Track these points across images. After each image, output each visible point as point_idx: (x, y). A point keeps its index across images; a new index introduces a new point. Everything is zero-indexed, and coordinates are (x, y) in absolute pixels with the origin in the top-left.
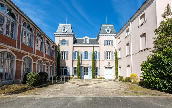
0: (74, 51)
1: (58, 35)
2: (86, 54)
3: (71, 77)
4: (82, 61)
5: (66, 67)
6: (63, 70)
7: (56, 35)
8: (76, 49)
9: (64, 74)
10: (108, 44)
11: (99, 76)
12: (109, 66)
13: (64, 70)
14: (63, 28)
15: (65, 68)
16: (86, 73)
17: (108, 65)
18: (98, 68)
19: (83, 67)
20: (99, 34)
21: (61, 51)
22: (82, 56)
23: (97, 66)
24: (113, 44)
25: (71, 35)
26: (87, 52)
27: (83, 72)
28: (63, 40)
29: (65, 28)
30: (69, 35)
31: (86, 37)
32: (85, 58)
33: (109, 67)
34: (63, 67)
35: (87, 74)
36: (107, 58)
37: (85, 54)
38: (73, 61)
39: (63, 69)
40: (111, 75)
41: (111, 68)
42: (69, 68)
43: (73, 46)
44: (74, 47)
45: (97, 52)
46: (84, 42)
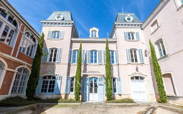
0: (72, 50)
1: (48, 23)
2: (94, 55)
3: (63, 97)
4: (85, 65)
5: (54, 78)
6: (47, 82)
7: (45, 23)
8: (76, 46)
9: (49, 91)
10: (131, 38)
11: (120, 95)
12: (137, 75)
13: (51, 82)
14: (58, 15)
15: (52, 79)
16: (93, 89)
17: (135, 73)
18: (116, 80)
19: (88, 77)
20: (115, 23)
21: (48, 48)
22: (87, 57)
23: (115, 75)
24: (139, 38)
25: (69, 24)
26: (96, 51)
27: (88, 87)
28: (54, 32)
29: (60, 15)
30: (66, 24)
31: (94, 29)
32: (92, 62)
33: (137, 78)
34: (50, 77)
35: (96, 91)
36: (133, 61)
37: (92, 54)
38: (69, 65)
39: (49, 80)
40: (144, 92)
41: (142, 78)
42: (61, 78)
43: (72, 42)
44: (73, 44)
45: (113, 52)
46: (90, 36)
